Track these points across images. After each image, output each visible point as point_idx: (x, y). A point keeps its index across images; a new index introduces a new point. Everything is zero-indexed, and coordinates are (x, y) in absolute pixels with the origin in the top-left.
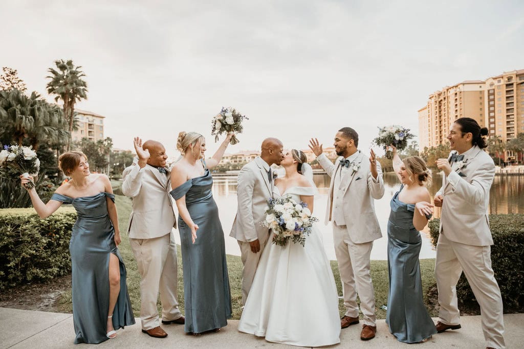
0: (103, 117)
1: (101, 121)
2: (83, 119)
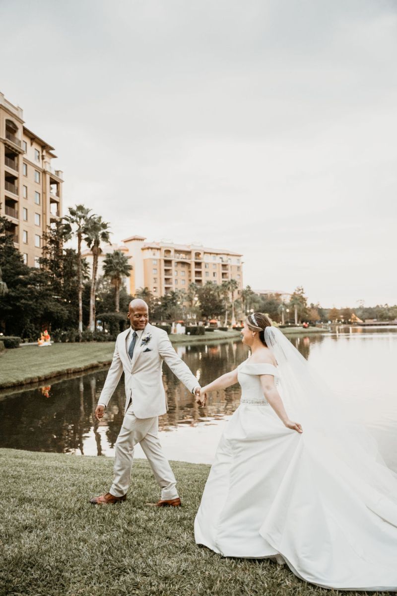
0: (240, 256)
1: (238, 260)
2: (215, 259)
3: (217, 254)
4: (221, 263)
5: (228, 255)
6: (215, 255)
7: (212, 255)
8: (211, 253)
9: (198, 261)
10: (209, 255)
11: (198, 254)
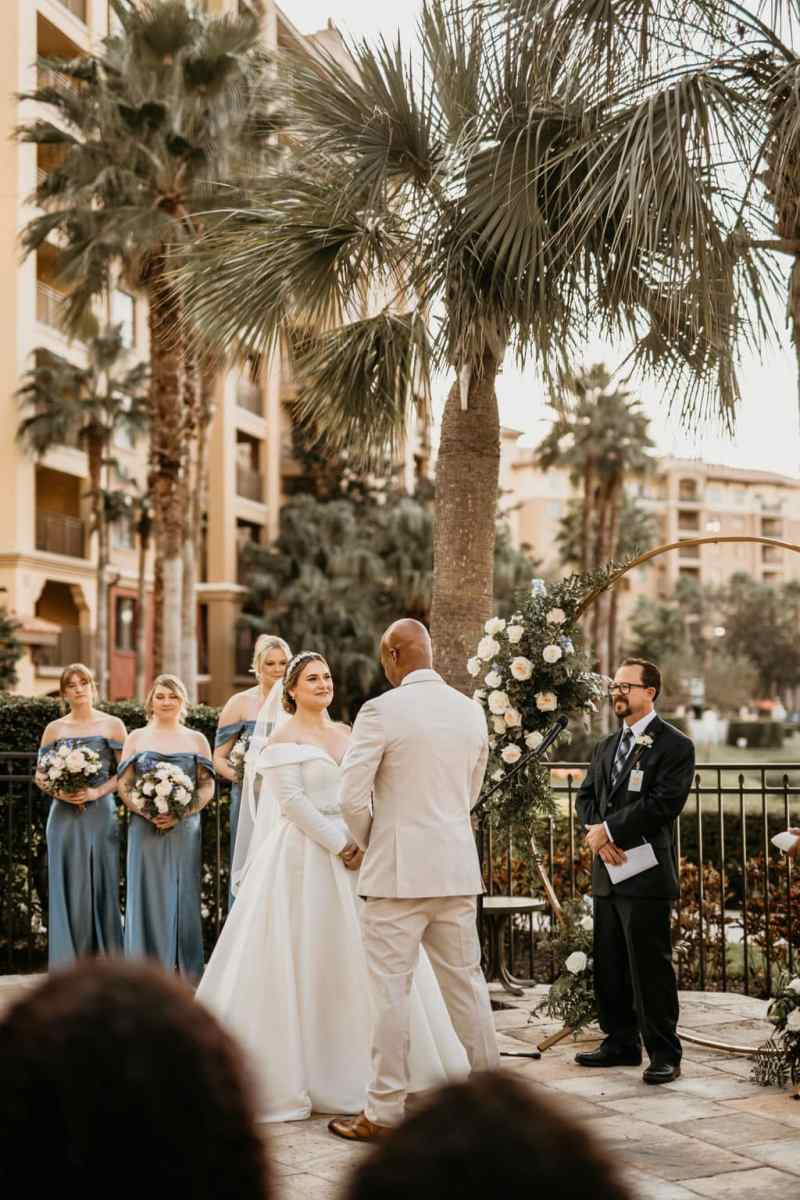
2: (740, 501)
3: (747, 484)
4: (759, 513)
5: (779, 485)
6: (740, 488)
7: (732, 487)
8: (727, 481)
9: (689, 506)
10: (720, 486)
11: (689, 485)
